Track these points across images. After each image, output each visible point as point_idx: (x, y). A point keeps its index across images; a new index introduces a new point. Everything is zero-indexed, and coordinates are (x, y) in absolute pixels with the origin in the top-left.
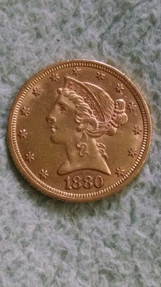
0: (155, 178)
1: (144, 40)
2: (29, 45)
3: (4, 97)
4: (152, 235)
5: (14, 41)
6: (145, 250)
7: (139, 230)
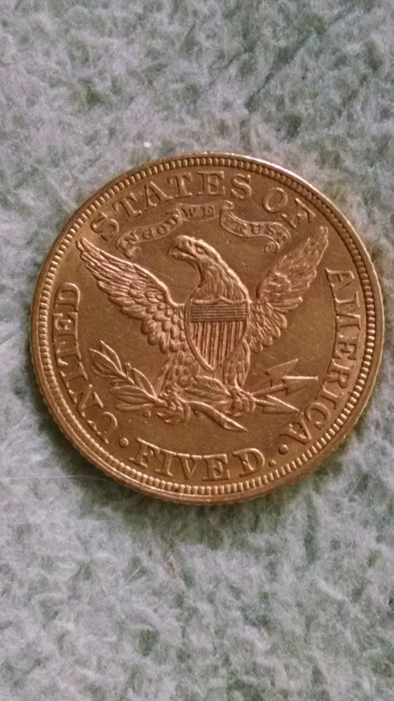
0: (368, 453)
1: (351, 110)
2: (69, 117)
3: (5, 245)
4: (357, 594)
5: (31, 103)
6: (340, 631)
7: (326, 579)
